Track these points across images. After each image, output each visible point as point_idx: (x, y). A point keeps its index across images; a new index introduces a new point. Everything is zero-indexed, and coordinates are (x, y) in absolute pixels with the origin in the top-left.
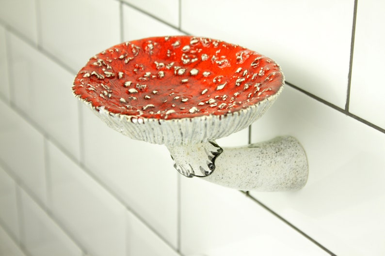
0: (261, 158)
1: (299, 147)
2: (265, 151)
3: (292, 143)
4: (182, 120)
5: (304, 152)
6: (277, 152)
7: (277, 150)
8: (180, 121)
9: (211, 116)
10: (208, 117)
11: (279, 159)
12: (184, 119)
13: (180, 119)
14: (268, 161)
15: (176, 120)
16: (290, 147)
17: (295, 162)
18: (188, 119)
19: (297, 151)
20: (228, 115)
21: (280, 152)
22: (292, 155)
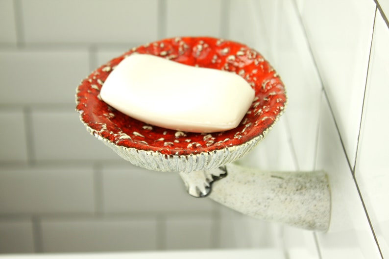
0: (276, 192)
1: (326, 191)
2: (285, 185)
3: (321, 184)
4: (129, 149)
5: (329, 198)
6: (297, 190)
7: (300, 187)
8: (127, 149)
9: (157, 153)
10: (153, 153)
11: (297, 197)
12: (132, 149)
13: (128, 147)
14: (283, 197)
15: (124, 148)
16: (316, 187)
17: (315, 206)
18: (136, 150)
19: (322, 194)
20: (174, 156)
21: (301, 191)
22: (314, 197)
